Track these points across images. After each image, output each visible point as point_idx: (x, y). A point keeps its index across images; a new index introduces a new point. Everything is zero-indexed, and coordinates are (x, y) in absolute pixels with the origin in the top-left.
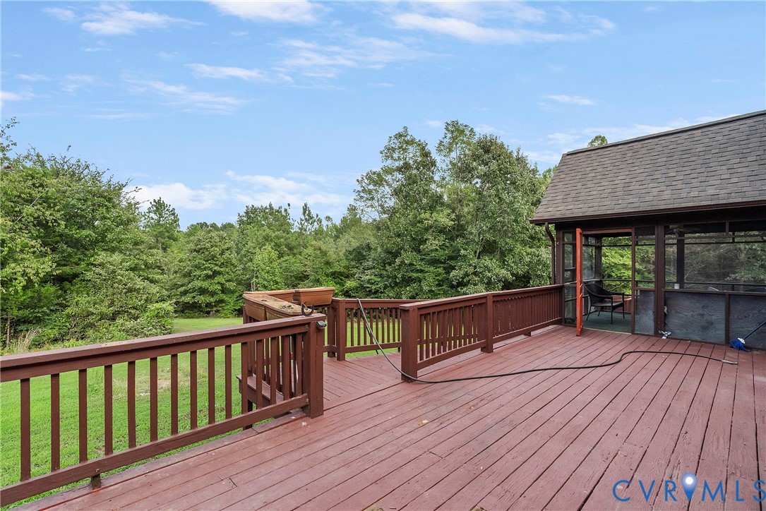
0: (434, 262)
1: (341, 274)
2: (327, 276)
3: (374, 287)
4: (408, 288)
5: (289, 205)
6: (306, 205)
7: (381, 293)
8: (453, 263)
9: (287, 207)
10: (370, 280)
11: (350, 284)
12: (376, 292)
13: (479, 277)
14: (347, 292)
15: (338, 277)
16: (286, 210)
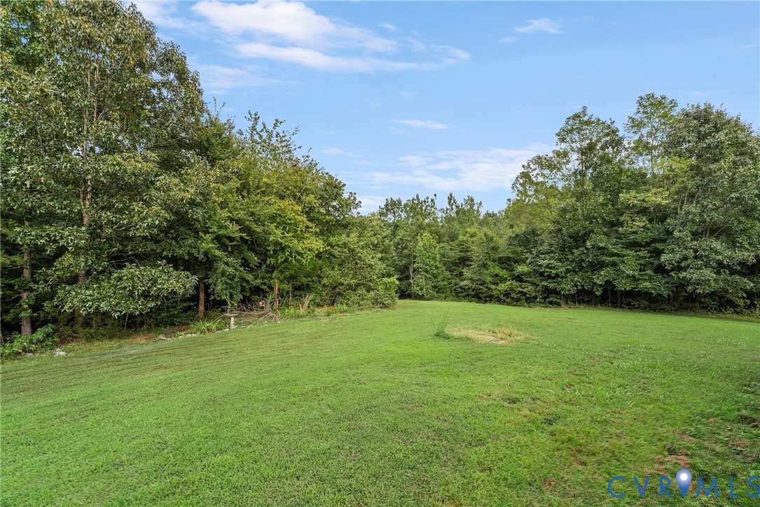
0: (634, 245)
1: (509, 259)
2: (494, 261)
3: (554, 272)
4: (602, 273)
5: (435, 195)
6: (451, 195)
7: (562, 277)
8: (659, 246)
9: (434, 198)
10: (549, 264)
11: (522, 268)
12: (557, 275)
13: (703, 260)
14: (518, 276)
15: (505, 262)
16: (432, 200)
